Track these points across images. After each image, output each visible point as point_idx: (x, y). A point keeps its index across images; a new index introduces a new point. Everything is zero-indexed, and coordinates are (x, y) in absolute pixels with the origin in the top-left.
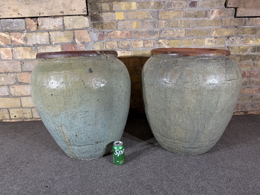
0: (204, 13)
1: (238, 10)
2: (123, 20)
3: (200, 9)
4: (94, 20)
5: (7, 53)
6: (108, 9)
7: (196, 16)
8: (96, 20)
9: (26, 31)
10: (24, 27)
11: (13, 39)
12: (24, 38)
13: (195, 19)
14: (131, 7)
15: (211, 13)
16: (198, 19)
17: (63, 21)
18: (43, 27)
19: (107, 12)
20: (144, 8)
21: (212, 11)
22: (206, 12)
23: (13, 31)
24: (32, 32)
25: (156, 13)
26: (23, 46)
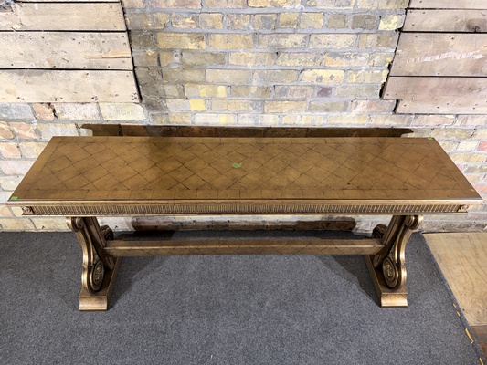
0: (342, 105)
1: (400, 104)
2: (203, 112)
3: (336, 100)
4: (153, 110)
5: (11, 149)
6: (176, 94)
7: (327, 110)
8: (157, 110)
9: (36, 121)
10: (31, 116)
11: (16, 131)
12: (35, 130)
13: (325, 113)
14: (216, 92)
15: (353, 105)
16: (330, 114)
17: (99, 108)
18: (65, 116)
19: (175, 98)
20: (239, 96)
21: (357, 104)
22: (346, 104)
23: (12, 120)
24: (47, 122)
25: (260, 104)
26: (35, 141)
